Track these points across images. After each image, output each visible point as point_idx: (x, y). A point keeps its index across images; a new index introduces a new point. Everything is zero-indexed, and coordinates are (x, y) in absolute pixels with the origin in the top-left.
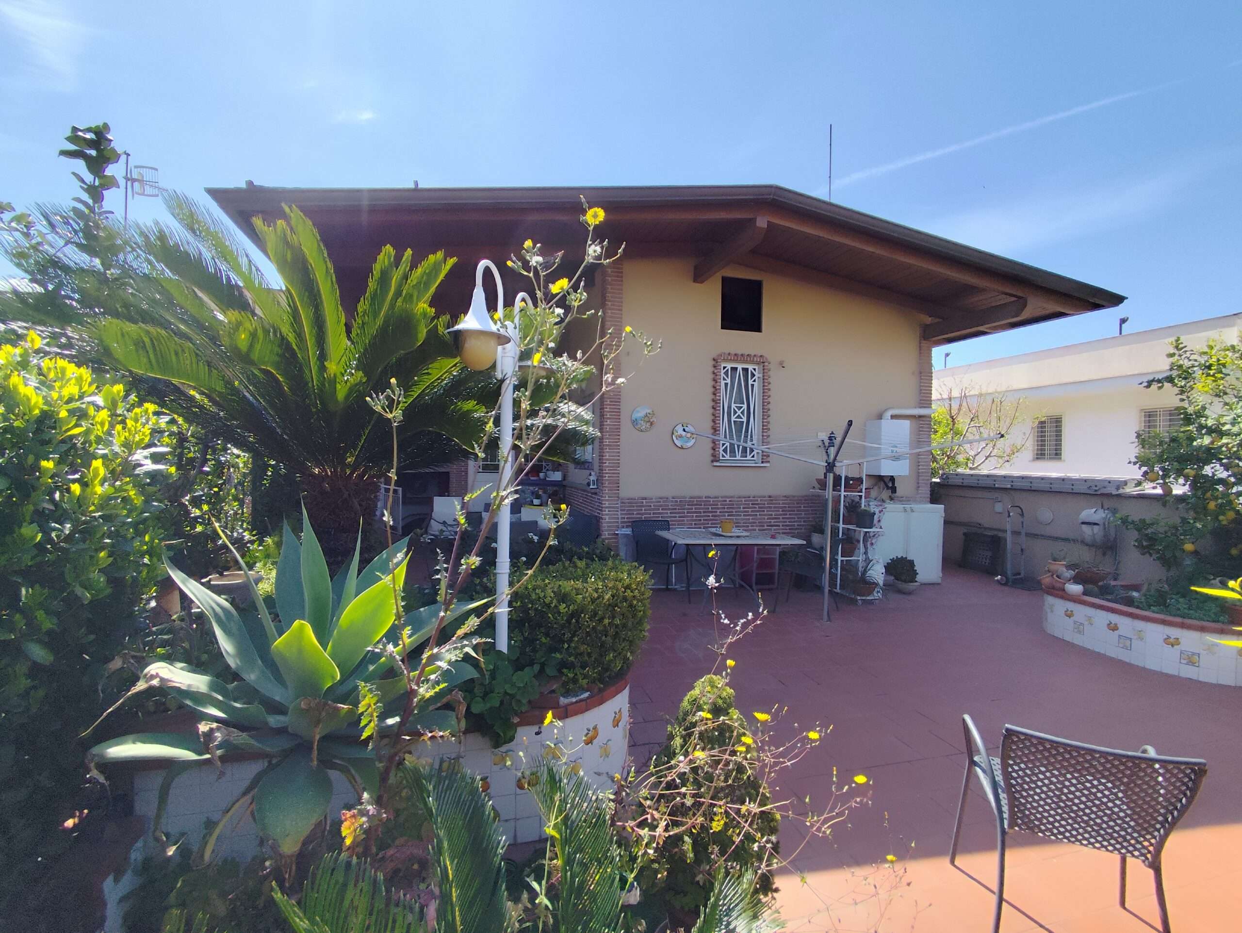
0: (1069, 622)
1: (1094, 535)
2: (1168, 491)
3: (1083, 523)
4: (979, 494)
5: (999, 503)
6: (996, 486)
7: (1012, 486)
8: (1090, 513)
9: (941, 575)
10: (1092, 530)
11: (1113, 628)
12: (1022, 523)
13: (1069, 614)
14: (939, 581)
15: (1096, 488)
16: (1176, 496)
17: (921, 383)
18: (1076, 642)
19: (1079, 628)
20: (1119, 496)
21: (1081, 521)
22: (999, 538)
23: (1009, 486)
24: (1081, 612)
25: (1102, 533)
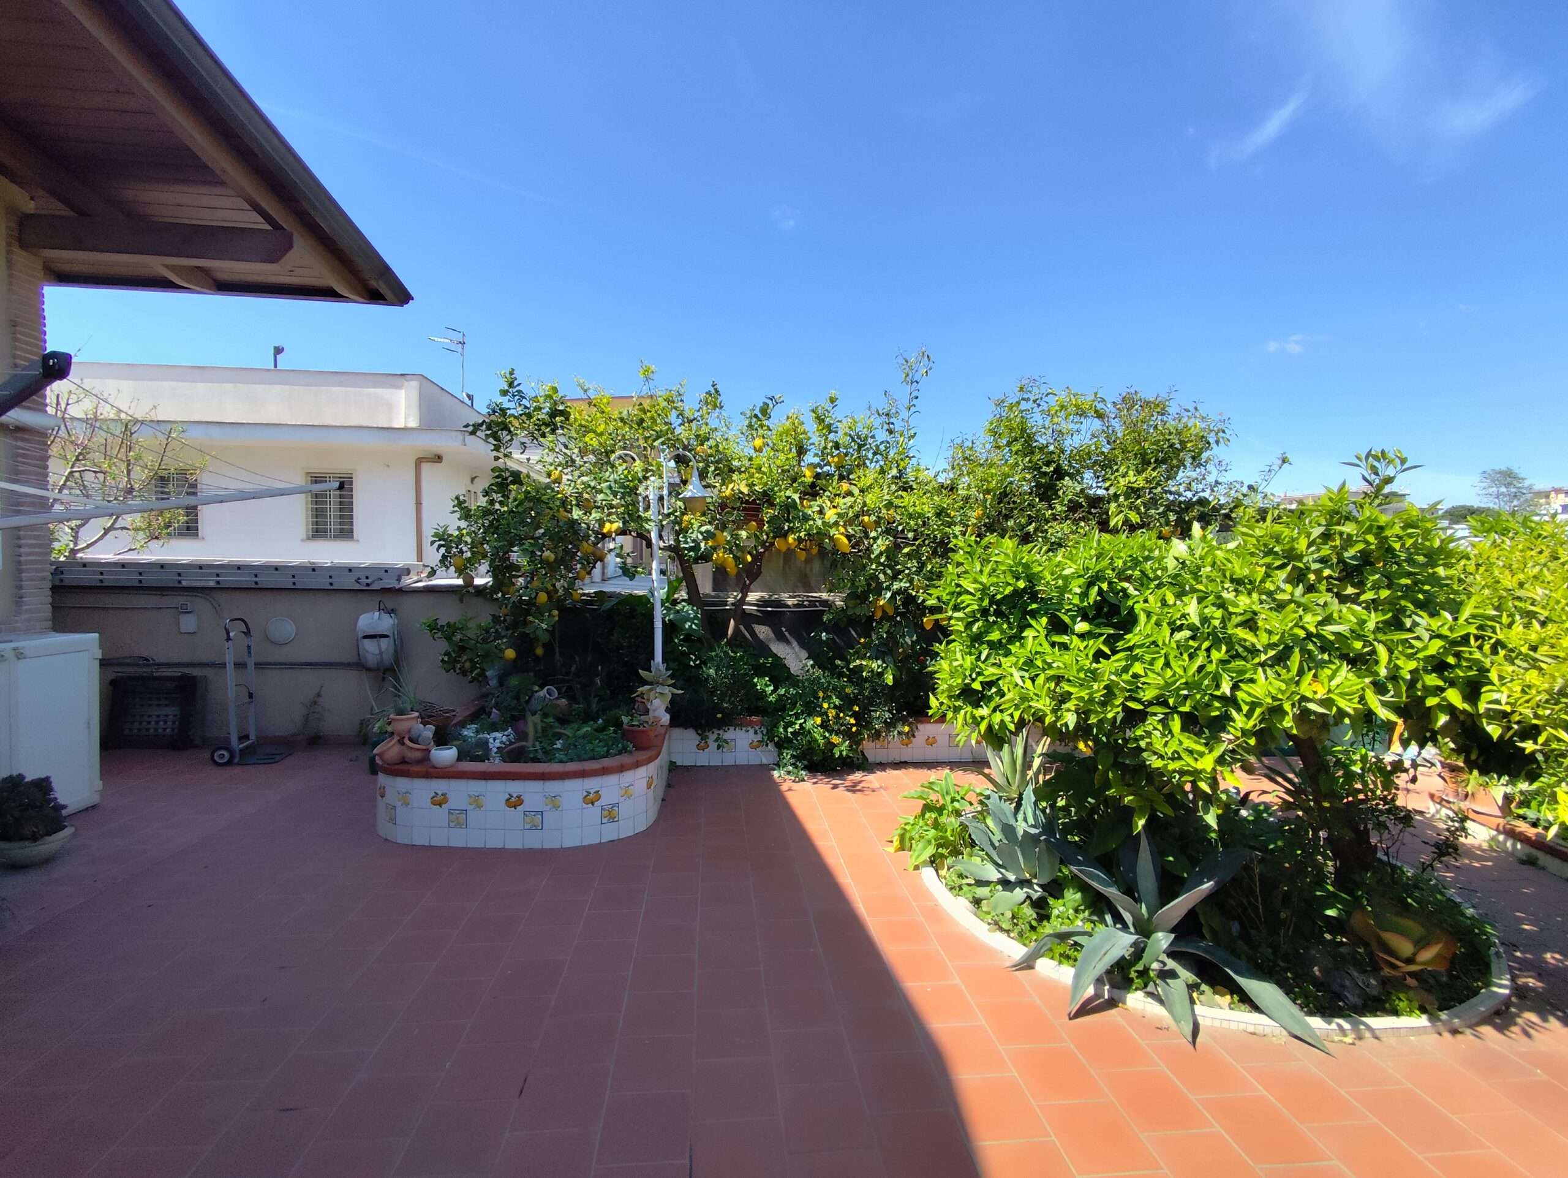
0: (441, 813)
1: (381, 653)
2: (469, 582)
3: (365, 637)
4: (143, 600)
5: (190, 615)
6: (184, 583)
7: (218, 582)
8: (372, 620)
9: (99, 784)
10: (379, 646)
11: (514, 802)
12: (249, 647)
13: (439, 801)
14: (95, 799)
15: (369, 581)
16: (477, 587)
17: (15, 348)
18: (454, 843)
19: (459, 818)
20: (401, 591)
21: (361, 635)
22: (195, 677)
23: (212, 584)
24: (459, 791)
25: (391, 650)
